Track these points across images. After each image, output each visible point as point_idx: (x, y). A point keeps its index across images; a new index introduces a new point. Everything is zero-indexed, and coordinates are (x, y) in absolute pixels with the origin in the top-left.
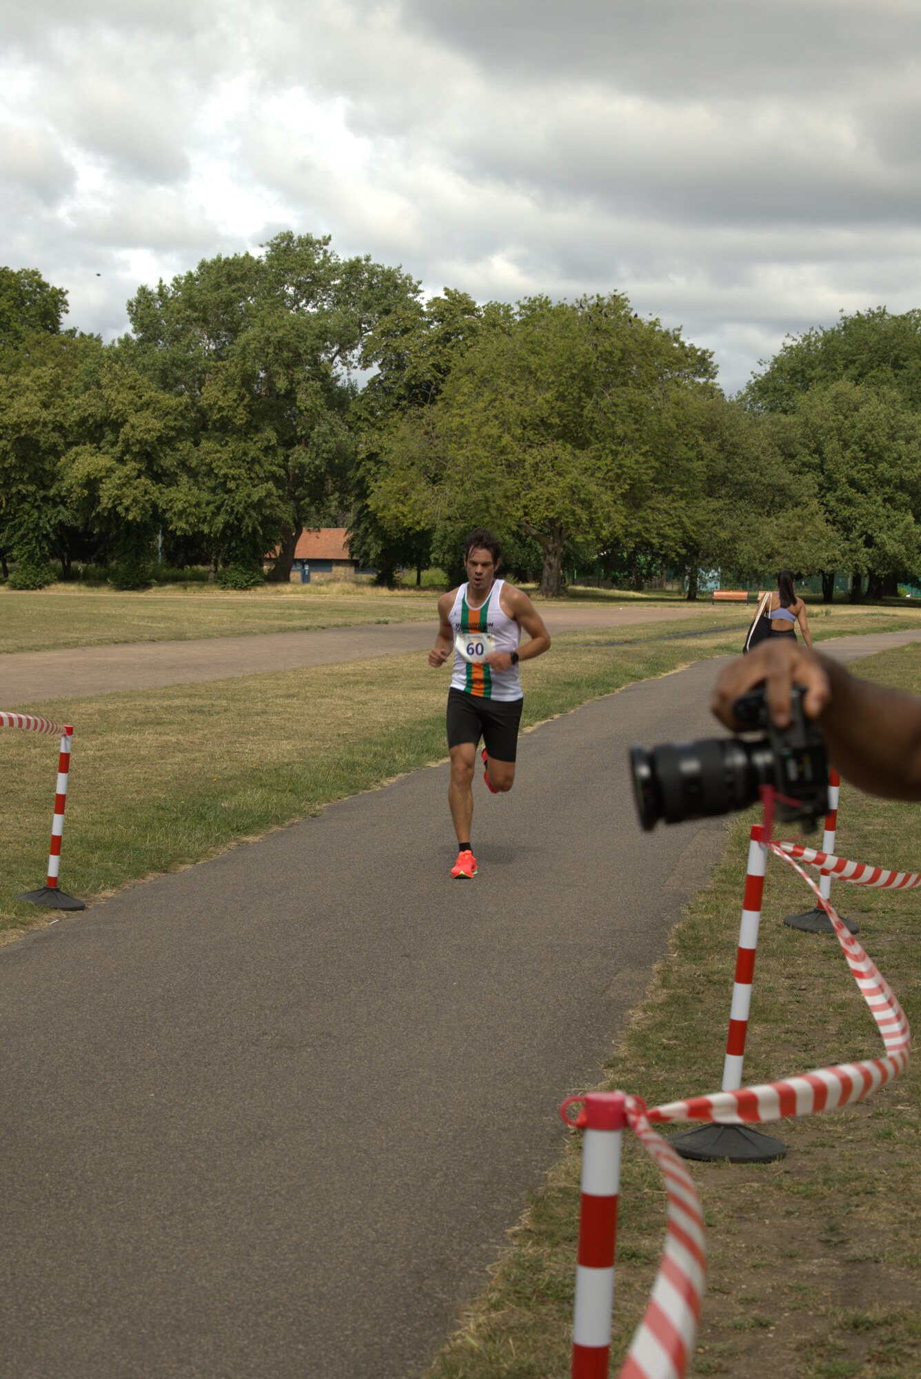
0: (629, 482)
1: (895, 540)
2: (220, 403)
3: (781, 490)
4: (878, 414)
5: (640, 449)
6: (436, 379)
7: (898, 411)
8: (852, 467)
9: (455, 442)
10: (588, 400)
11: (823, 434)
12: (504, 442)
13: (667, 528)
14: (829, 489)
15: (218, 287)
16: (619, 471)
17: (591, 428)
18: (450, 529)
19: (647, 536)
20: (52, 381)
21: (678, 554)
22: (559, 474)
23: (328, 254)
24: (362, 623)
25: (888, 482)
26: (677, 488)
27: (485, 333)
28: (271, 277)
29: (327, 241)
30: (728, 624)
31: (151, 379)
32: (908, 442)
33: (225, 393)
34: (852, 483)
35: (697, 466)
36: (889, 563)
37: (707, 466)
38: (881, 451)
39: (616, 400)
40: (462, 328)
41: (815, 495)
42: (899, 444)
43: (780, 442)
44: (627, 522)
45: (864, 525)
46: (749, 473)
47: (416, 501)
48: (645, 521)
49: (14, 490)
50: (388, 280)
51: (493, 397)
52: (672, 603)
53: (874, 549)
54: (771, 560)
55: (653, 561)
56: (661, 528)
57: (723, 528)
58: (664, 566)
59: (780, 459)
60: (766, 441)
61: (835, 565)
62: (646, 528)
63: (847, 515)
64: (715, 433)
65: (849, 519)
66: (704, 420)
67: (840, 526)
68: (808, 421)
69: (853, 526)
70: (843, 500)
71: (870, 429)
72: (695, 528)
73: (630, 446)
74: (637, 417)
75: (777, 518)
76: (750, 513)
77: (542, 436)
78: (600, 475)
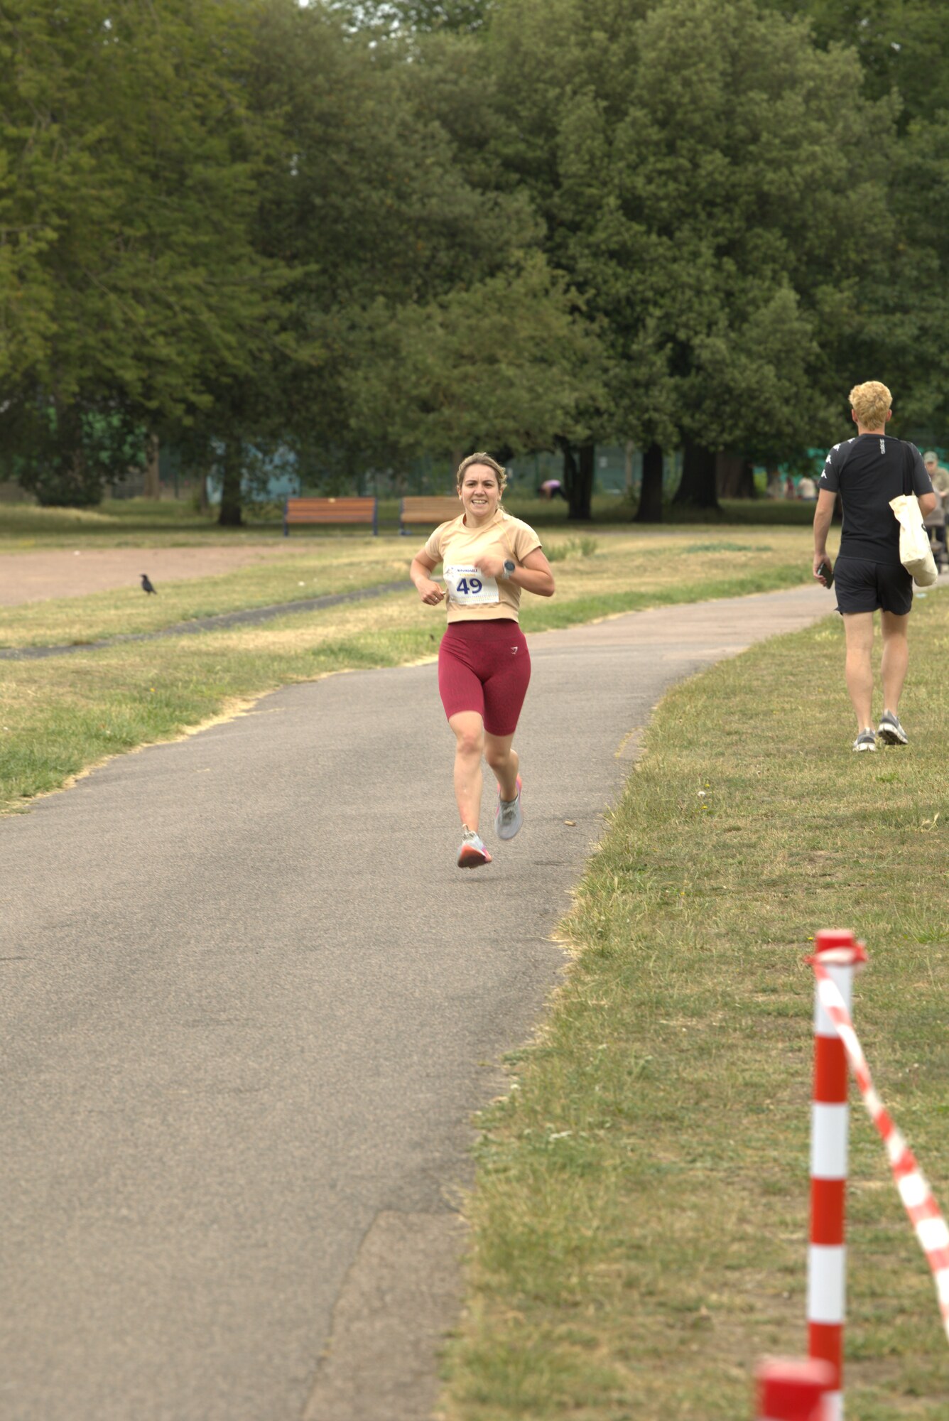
0: (56, 220)
1: (749, 353)
3: (452, 232)
4: (697, 23)
5: (81, 134)
8: (633, 168)
11: (553, 82)
13: (161, 340)
14: (574, 227)
19: (109, 362)
21: (191, 409)
25: (730, 199)
26: (183, 234)
30: (336, 585)
32: (776, 96)
34: (633, 208)
36: (736, 415)
37: (257, 176)
38: (706, 121)
42: (751, 100)
43: (444, 107)
44: (54, 327)
45: (667, 316)
46: (364, 189)
48: (102, 322)
52: (181, 537)
53: (695, 379)
54: (431, 417)
55: (128, 427)
56: (144, 341)
57: (305, 336)
58: (155, 439)
59: (447, 152)
60: (407, 106)
61: (596, 422)
62: (104, 341)
63: (624, 291)
64: (274, 87)
65: (630, 302)
66: (246, 53)
67: (606, 321)
68: (515, 46)
69: (639, 322)
70: (612, 254)
71: (678, 62)
72: (231, 339)
73: (55, 128)
74: (71, 47)
75: (443, 307)
76: (372, 296)
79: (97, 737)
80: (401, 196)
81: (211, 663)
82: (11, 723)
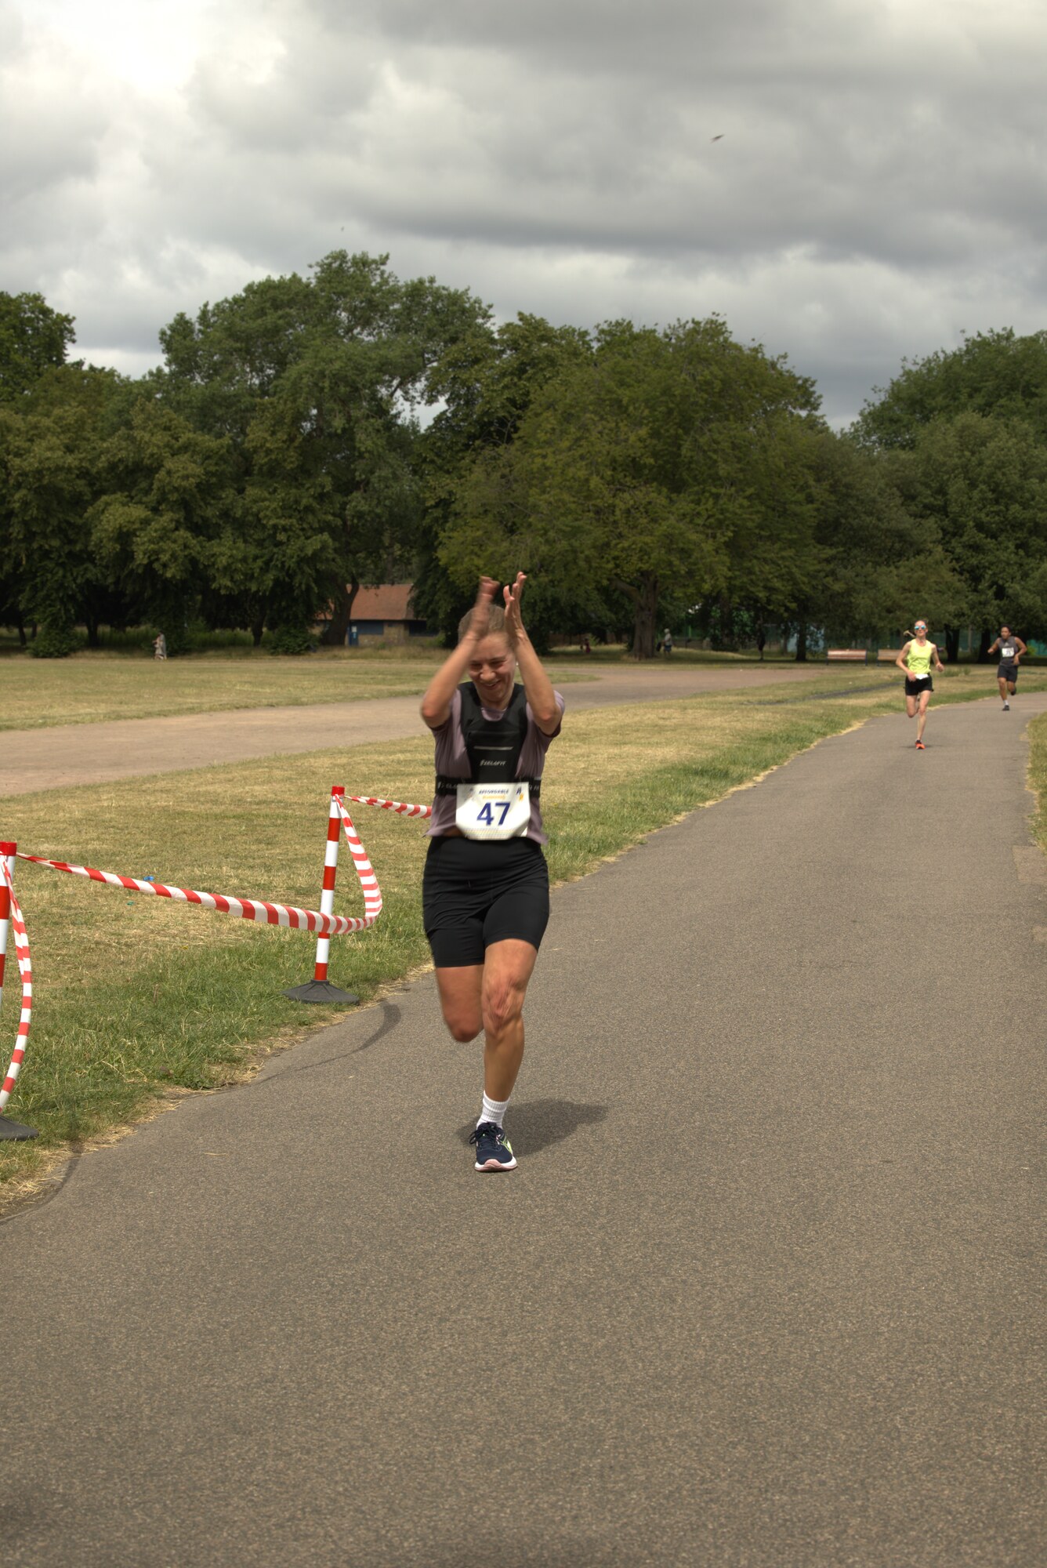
0: (732, 528)
1: (1030, 591)
2: (268, 445)
3: (901, 536)
6: (512, 416)
7: (1029, 446)
8: (980, 510)
9: (536, 486)
10: (685, 437)
11: (947, 472)
12: (592, 485)
13: (775, 580)
14: (954, 535)
15: (262, 313)
16: (721, 517)
17: (688, 469)
19: (752, 589)
20: (76, 421)
21: (787, 609)
22: (654, 520)
23: (386, 276)
25: (1021, 525)
26: (786, 535)
27: (566, 363)
28: (322, 302)
29: (384, 260)
31: (187, 419)
33: (273, 433)
34: (980, 527)
35: (808, 509)
37: (818, 510)
38: (1012, 491)
39: (716, 436)
40: (538, 358)
41: (939, 542)
42: (1032, 483)
43: (899, 481)
45: (994, 574)
46: (863, 516)
47: (493, 553)
48: (750, 572)
49: (35, 546)
50: (454, 304)
51: (578, 435)
52: (782, 665)
53: (1005, 601)
54: (891, 615)
55: (758, 617)
56: (768, 580)
57: (836, 579)
59: (899, 501)
60: (883, 481)
61: (962, 619)
62: (751, 580)
63: (975, 563)
64: (826, 472)
65: (978, 567)
66: (813, 458)
67: (968, 575)
68: (929, 457)
69: (982, 576)
70: (970, 547)
71: (1000, 466)
72: (806, 580)
73: (733, 489)
74: (741, 455)
75: (897, 568)
76: (866, 563)
77: (634, 478)
78: (700, 521)
80: (879, 519)
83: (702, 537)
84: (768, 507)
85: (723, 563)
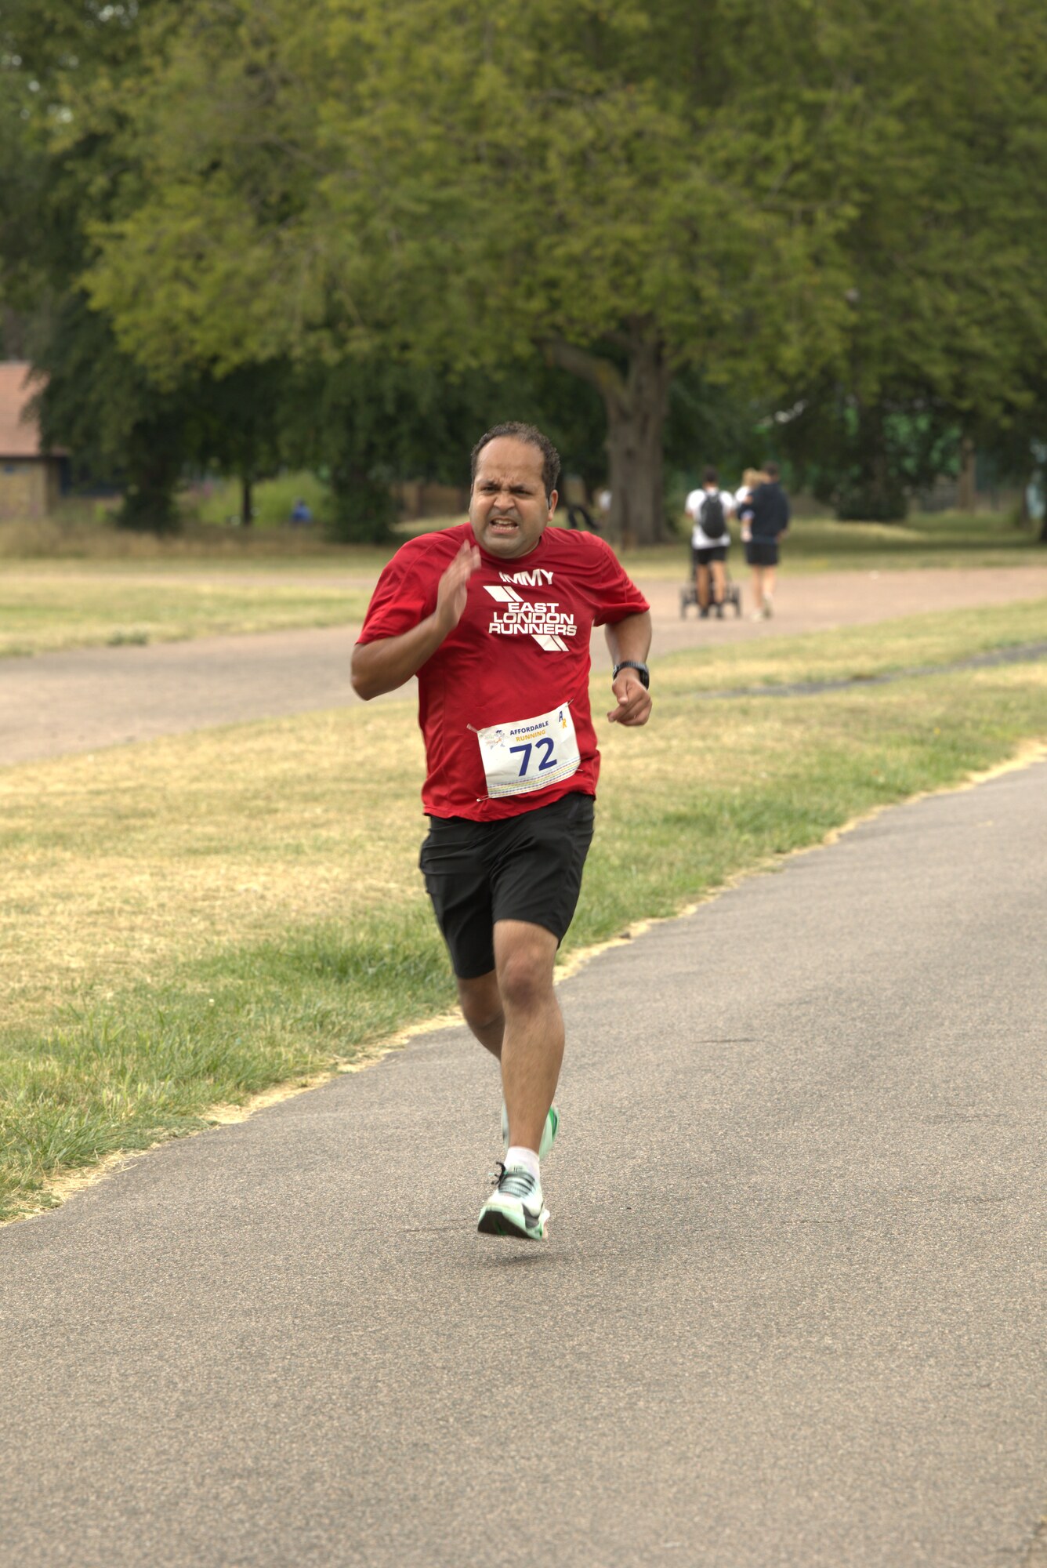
0: (857, 195)
5: (889, 96)
9: (337, 95)
13: (974, 331)
18: (331, 356)
19: (915, 356)
21: (1010, 408)
22: (651, 181)
24: (69, 645)
26: (1004, 210)
47: (229, 276)
48: (908, 311)
52: (995, 555)
55: (936, 430)
56: (954, 332)
58: (969, 444)
62: (911, 334)
73: (860, 90)
77: (600, 66)
78: (770, 179)
79: (868, 784)
81: (1007, 701)
82: (771, 769)
83: (775, 221)
84: (957, 136)
85: (836, 291)
